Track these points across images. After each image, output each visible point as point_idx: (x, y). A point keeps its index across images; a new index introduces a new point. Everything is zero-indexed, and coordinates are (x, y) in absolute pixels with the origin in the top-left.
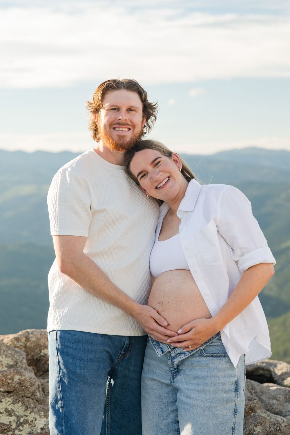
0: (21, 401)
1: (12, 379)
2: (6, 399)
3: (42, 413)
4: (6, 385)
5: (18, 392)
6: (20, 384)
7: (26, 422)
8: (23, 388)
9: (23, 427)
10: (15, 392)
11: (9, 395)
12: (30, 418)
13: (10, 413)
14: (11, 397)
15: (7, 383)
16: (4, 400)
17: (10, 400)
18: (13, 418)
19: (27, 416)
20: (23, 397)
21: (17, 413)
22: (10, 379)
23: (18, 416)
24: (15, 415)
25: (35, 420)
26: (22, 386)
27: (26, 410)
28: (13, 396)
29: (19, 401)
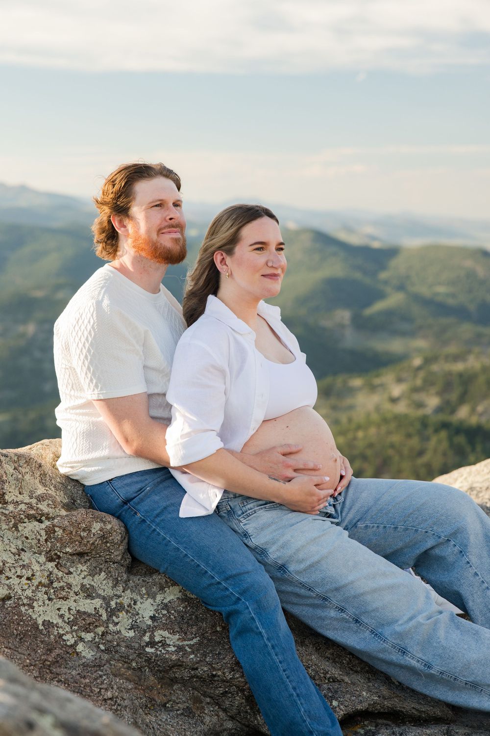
0: (104, 569)
1: (88, 529)
2: (77, 568)
3: (144, 590)
4: (77, 541)
5: (98, 554)
6: (103, 537)
7: (120, 607)
8: (108, 545)
9: (118, 617)
10: (94, 552)
11: (83, 560)
12: (126, 601)
13: (89, 593)
14: (85, 562)
15: (79, 538)
16: (75, 569)
17: (85, 568)
18: (98, 602)
19: (120, 597)
20: (106, 562)
21: (101, 592)
22: (84, 530)
23: (104, 598)
24: (99, 596)
25: (135, 603)
26: (107, 542)
27: (115, 586)
28: (89, 560)
29: (101, 570)
